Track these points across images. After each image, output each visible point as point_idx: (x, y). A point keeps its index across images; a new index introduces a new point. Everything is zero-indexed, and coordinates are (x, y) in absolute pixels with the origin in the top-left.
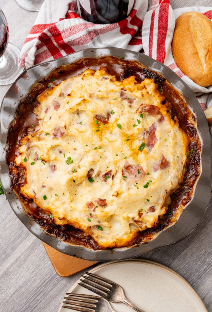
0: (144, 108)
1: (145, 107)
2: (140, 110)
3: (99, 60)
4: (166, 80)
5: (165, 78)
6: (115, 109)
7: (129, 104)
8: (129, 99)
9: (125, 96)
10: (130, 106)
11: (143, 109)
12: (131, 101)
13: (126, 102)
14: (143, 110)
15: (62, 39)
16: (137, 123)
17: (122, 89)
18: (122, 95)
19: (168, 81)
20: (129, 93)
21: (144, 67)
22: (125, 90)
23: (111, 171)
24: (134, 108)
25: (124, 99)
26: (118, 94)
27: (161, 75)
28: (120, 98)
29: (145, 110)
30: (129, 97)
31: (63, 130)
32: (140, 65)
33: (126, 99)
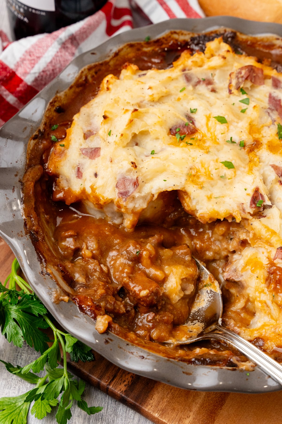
0: (240, 76)
1: (240, 73)
2: (234, 82)
3: (111, 63)
4: (238, 34)
5: (234, 30)
6: (194, 104)
7: (210, 87)
8: (204, 80)
9: (195, 80)
10: (213, 91)
11: (238, 78)
12: (209, 82)
13: (203, 89)
14: (240, 80)
15: (21, 81)
16: (244, 106)
17: (184, 70)
18: (188, 79)
19: (241, 33)
20: (199, 69)
21: (191, 35)
22: (189, 70)
23: (257, 191)
24: (222, 89)
25: (196, 85)
26: (182, 82)
27: (225, 31)
28: (188, 86)
29: (242, 77)
30: (202, 77)
31: (133, 176)
32: (182, 34)
33: (199, 82)
